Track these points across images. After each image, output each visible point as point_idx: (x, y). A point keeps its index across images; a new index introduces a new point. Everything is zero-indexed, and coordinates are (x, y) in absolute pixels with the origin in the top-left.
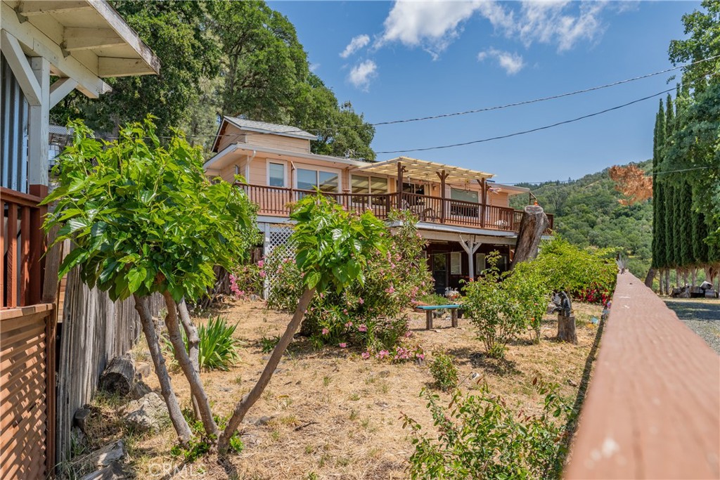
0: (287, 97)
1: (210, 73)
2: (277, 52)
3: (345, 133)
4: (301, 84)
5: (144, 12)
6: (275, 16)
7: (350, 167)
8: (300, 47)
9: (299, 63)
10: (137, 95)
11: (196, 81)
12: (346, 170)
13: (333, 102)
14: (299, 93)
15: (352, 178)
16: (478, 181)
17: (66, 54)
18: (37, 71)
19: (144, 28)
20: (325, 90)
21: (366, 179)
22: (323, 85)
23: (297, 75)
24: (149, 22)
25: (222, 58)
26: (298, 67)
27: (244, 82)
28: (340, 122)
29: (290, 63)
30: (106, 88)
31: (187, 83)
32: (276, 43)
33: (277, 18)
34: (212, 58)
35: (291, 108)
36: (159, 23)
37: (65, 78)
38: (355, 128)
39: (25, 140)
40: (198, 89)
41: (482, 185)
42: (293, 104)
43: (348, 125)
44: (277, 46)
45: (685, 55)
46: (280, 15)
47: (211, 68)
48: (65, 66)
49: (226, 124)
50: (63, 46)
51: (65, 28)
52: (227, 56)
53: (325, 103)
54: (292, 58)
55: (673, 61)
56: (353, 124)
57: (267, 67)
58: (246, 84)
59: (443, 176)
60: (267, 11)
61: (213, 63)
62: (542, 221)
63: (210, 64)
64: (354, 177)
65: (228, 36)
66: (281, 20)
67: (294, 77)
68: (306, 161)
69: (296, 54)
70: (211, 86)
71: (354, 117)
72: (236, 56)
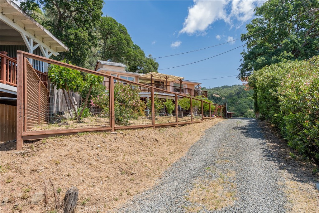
0: (124, 53)
1: (95, 46)
2: (120, 38)
3: (148, 66)
4: (129, 49)
5: (73, 29)
6: (120, 25)
7: (138, 76)
8: (129, 36)
9: (128, 41)
10: (72, 55)
11: (90, 49)
12: (137, 77)
13: (143, 55)
14: (128, 52)
15: (139, 80)
16: (179, 80)
17: (51, 48)
18: (46, 51)
19: (73, 33)
20: (141, 50)
21: (144, 80)
22: (140, 49)
23: (127, 45)
24: (74, 32)
25: (101, 41)
26: (128, 43)
27: (109, 48)
28: (146, 62)
29: (124, 42)
30: (58, 54)
31: (87, 50)
32: (120, 35)
33: (120, 26)
34: (95, 41)
35: (125, 57)
36: (77, 32)
37: (50, 52)
38: (152, 64)
39: (43, 64)
40: (91, 51)
41: (180, 81)
42: (126, 56)
43: (149, 63)
44: (120, 36)
45: (245, 38)
46: (121, 25)
47: (95, 45)
48: (50, 50)
49: (98, 63)
50: (50, 47)
51: (50, 43)
52: (103, 40)
53: (138, 55)
54: (126, 39)
55: (242, 41)
56: (150, 63)
57: (117, 43)
58: (110, 49)
59: (166, 78)
60: (117, 24)
61: (96, 43)
62: (200, 93)
63: (95, 43)
64: (140, 79)
65: (103, 33)
66: (122, 27)
67: (126, 46)
68: (124, 74)
69: (127, 38)
70: (96, 50)
71: (151, 60)
72: (106, 39)
